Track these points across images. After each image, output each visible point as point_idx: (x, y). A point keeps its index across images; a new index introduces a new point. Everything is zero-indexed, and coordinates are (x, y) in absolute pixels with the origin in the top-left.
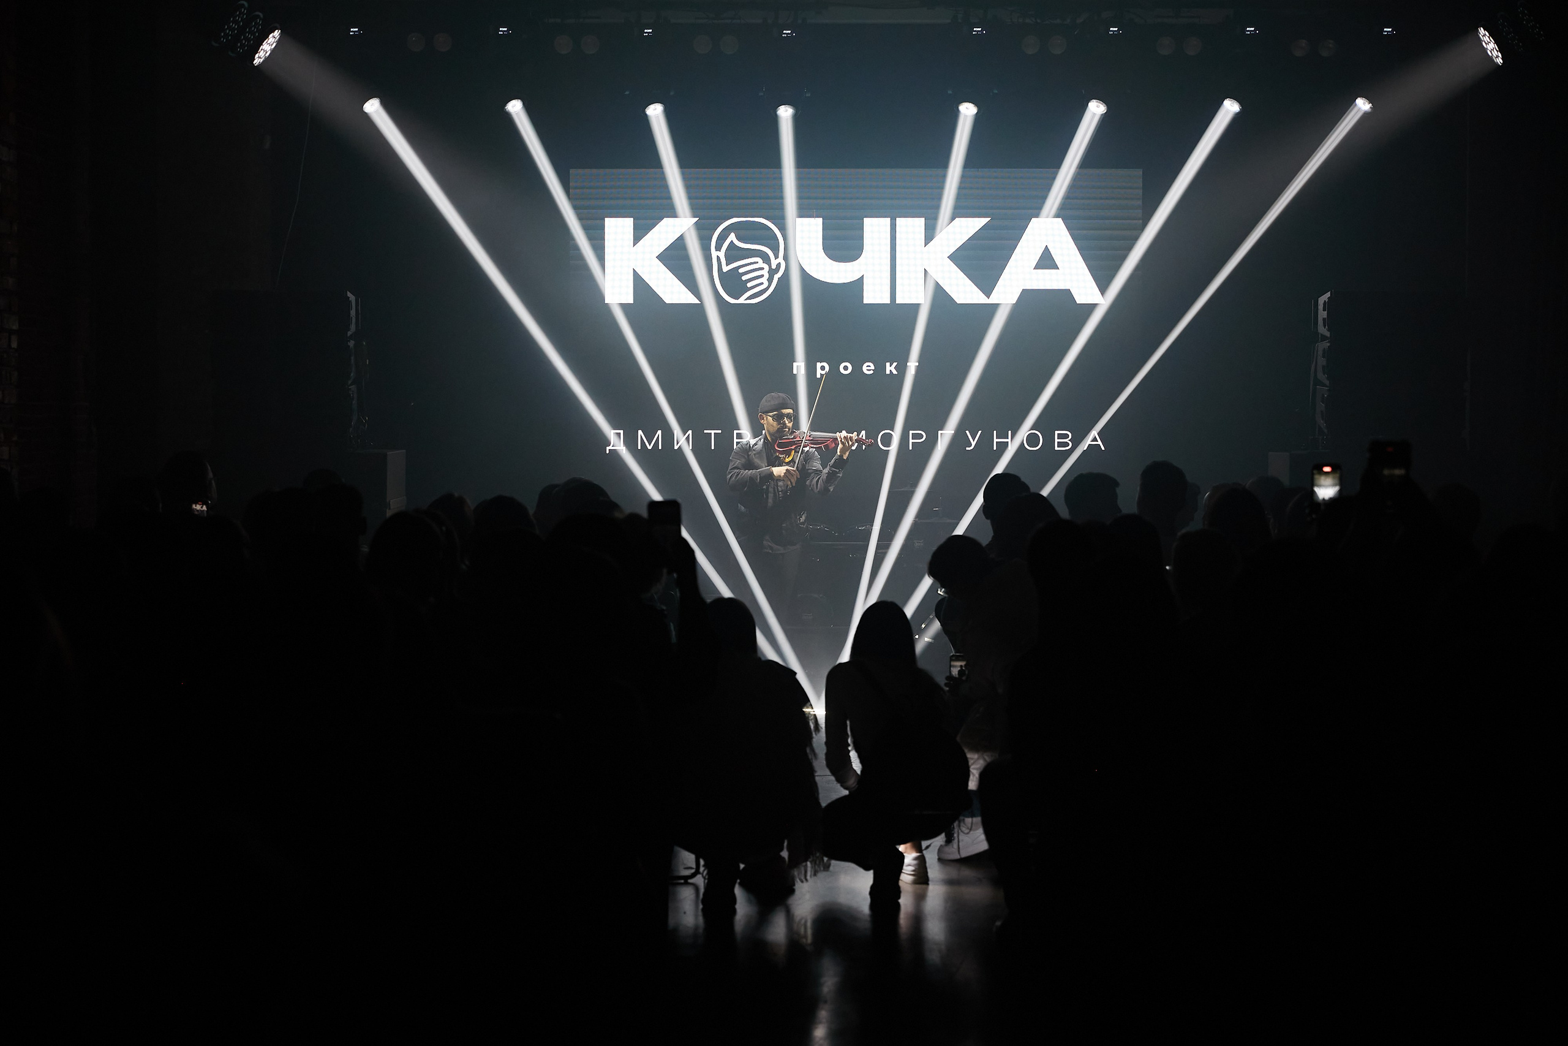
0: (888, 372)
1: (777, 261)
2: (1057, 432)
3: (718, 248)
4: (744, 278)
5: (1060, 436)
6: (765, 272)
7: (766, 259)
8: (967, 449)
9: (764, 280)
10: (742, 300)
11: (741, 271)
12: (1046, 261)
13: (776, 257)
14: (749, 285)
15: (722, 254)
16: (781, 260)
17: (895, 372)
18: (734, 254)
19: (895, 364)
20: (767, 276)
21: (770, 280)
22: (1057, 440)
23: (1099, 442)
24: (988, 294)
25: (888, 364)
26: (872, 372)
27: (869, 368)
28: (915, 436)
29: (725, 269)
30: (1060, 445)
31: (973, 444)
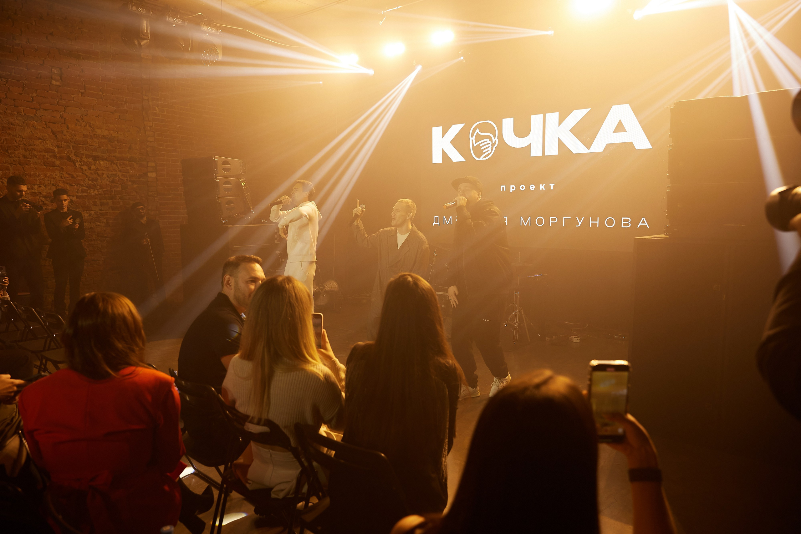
0: (541, 189)
1: (495, 139)
2: (623, 218)
3: (472, 136)
4: (482, 148)
5: (625, 220)
6: (490, 145)
7: (491, 140)
8: (577, 226)
9: (490, 149)
10: (481, 159)
11: (481, 145)
12: (620, 128)
13: (495, 138)
14: (484, 151)
15: (473, 139)
16: (496, 139)
17: (544, 189)
18: (478, 138)
19: (544, 185)
20: (491, 147)
21: (492, 149)
22: (623, 222)
23: (646, 224)
24: (589, 148)
25: (541, 185)
26: (533, 189)
27: (532, 187)
28: (553, 220)
29: (475, 145)
30: (624, 225)
31: (580, 224)
